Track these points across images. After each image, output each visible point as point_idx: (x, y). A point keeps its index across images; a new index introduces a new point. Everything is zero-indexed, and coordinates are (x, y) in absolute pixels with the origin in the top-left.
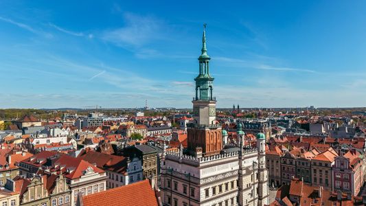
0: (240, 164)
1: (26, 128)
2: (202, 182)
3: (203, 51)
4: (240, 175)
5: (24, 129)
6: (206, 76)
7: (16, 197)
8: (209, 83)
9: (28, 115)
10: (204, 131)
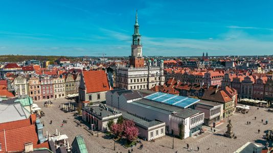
0: (149, 72)
1: (62, 64)
2: (129, 77)
3: (136, 23)
4: (148, 76)
5: (61, 65)
6: (137, 34)
7: (64, 79)
8: (138, 38)
9: (62, 58)
10: (135, 59)
